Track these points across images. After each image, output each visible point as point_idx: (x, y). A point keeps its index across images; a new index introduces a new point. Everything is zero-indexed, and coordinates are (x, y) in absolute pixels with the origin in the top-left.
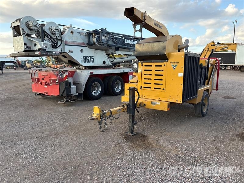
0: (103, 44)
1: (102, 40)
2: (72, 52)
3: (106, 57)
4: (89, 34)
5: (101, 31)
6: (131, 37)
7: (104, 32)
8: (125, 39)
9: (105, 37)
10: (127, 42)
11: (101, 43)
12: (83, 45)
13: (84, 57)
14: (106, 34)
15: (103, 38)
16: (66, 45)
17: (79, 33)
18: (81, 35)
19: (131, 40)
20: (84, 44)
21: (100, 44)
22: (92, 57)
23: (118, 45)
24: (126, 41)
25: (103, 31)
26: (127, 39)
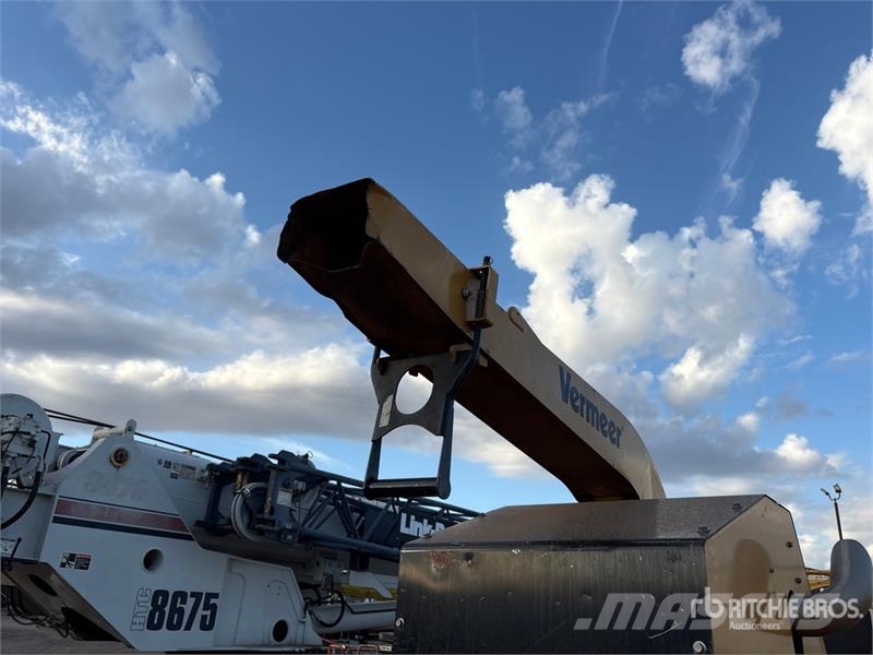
0: (276, 528)
1: (272, 511)
2: (83, 563)
3: (297, 600)
4: (222, 475)
5: (275, 462)
6: (438, 509)
7: (292, 469)
8: (404, 516)
9: (297, 495)
10: (412, 531)
11: (266, 527)
12: (172, 529)
13: (157, 593)
14: (300, 479)
15: (284, 498)
16: (56, 520)
17: (168, 464)
18: (174, 476)
19: (432, 523)
20: (177, 523)
21: (261, 532)
22: (210, 596)
23: (363, 543)
24: (408, 525)
25: (287, 466)
26: (413, 517)
